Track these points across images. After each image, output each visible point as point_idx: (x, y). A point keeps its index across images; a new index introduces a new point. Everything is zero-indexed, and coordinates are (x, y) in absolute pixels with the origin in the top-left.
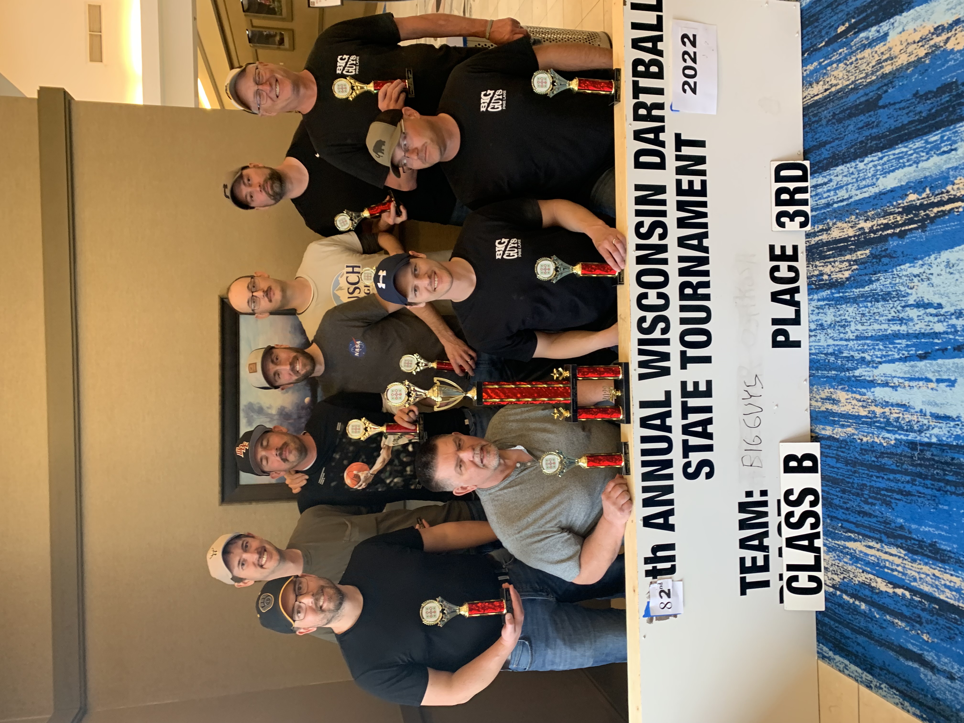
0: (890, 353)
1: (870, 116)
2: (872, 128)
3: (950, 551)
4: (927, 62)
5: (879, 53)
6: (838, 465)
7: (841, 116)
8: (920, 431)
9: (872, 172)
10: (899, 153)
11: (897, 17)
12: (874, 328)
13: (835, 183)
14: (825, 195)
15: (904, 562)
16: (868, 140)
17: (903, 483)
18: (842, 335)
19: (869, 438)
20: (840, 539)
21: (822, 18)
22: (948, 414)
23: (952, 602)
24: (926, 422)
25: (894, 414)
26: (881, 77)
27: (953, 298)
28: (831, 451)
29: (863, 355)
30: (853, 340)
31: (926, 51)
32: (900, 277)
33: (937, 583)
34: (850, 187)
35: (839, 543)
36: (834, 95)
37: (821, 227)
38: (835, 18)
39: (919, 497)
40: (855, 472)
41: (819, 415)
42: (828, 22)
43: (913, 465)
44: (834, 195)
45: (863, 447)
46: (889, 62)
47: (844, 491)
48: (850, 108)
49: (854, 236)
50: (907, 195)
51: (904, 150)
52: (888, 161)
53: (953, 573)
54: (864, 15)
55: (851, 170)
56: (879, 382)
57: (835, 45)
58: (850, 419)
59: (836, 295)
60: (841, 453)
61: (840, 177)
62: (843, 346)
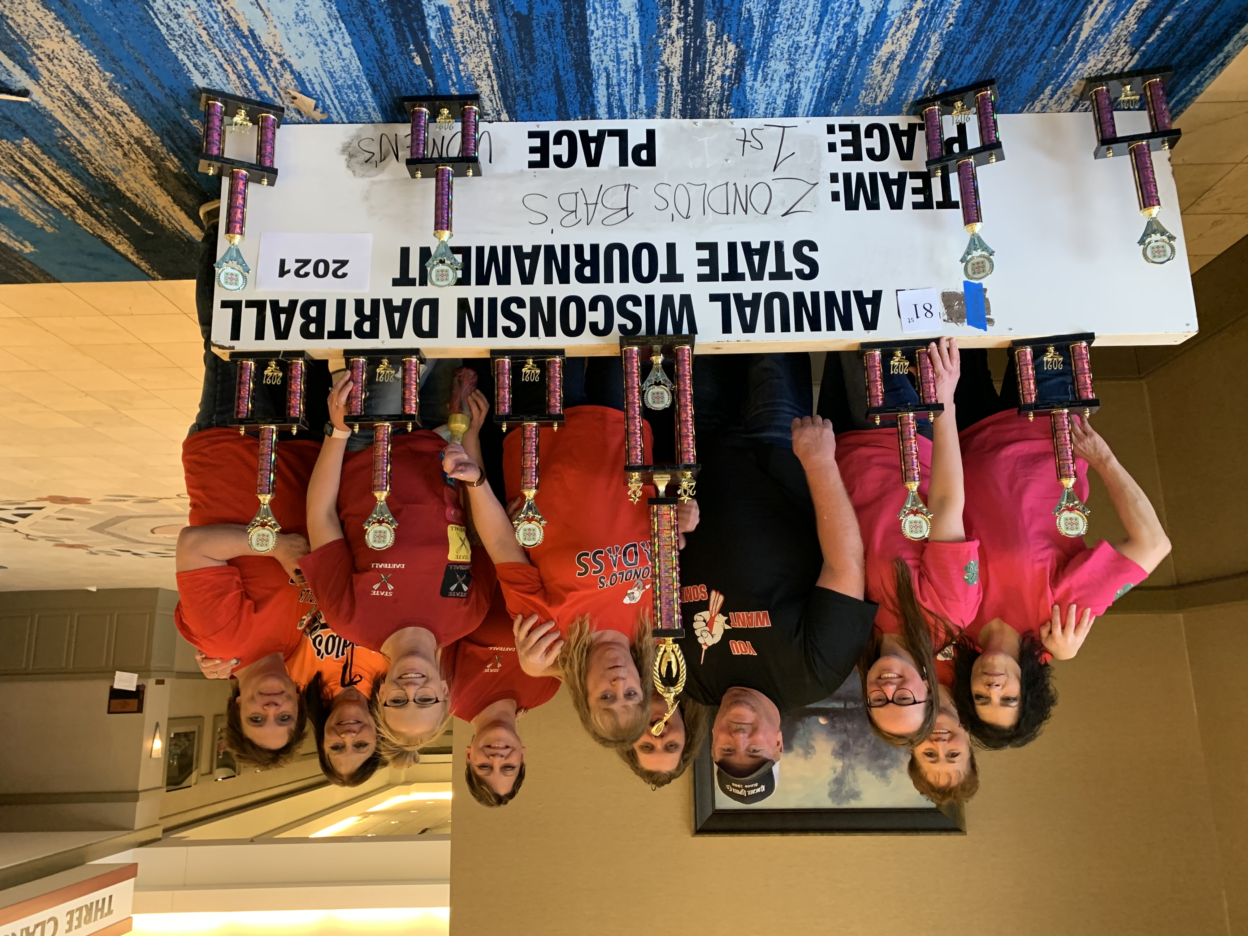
1: (538, 24)
2: (553, 21)
5: (461, 16)
6: (975, 51)
7: (527, 58)
9: (610, 20)
12: (811, 14)
13: (611, 64)
14: (623, 74)
16: (567, 26)
18: (808, 51)
19: (951, 16)
20: (1073, 48)
21: (397, 83)
26: (493, 13)
28: (955, 61)
29: (841, 25)
30: (818, 38)
34: (620, 46)
35: (1077, 48)
36: (499, 68)
37: (662, 79)
38: (401, 68)
40: (990, 31)
41: (903, 76)
42: (404, 77)
44: (626, 64)
45: (961, 23)
47: (1011, 45)
48: (521, 47)
49: (685, 39)
54: (408, 34)
55: (600, 44)
56: (881, 6)
57: (436, 68)
58: (919, 39)
59: (754, 59)
60: (961, 49)
61: (604, 58)
62: (822, 50)
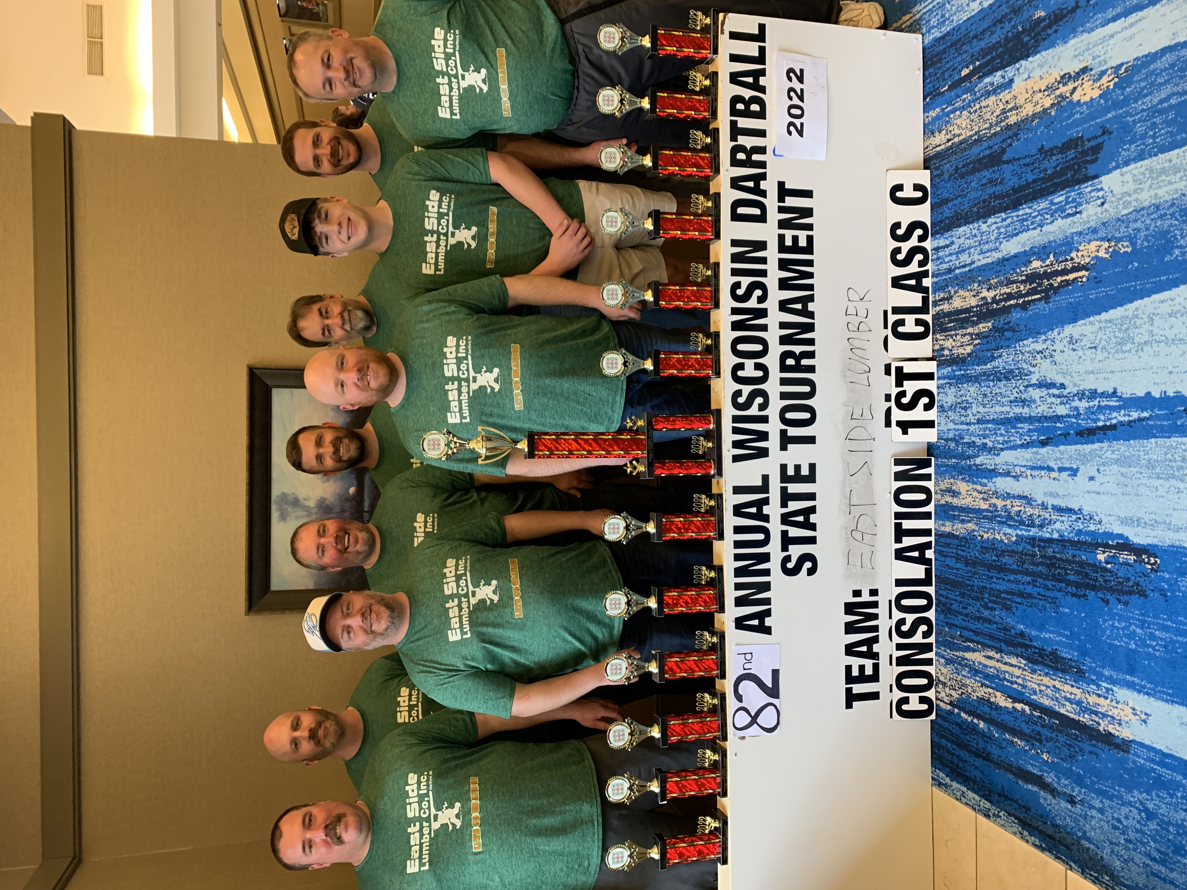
0: (1012, 438)
1: (994, 172)
2: (996, 185)
3: (1070, 659)
4: (1053, 113)
5: (1004, 101)
6: (959, 566)
7: (963, 170)
8: (1041, 526)
9: (995, 235)
10: (1023, 215)
11: (1023, 62)
12: (997, 411)
13: (957, 246)
14: (947, 259)
15: (1024, 673)
16: (991, 198)
17: (1023, 584)
18: (963, 418)
19: (990, 534)
20: (959, 649)
21: (945, 58)
22: (1070, 507)
23: (1072, 716)
24: (1047, 516)
25: (1016, 507)
26: (1006, 129)
27: (1076, 379)
28: (950, 550)
29: (984, 441)
30: (974, 424)
31: (1052, 102)
32: (1023, 354)
33: (1057, 695)
34: (972, 250)
35: (957, 654)
36: (957, 146)
37: (942, 295)
38: (959, 59)
39: (1040, 599)
40: (975, 573)
41: (938, 509)
42: (951, 63)
43: (1034, 564)
44: (956, 260)
45: (983, 545)
46: (1014, 112)
47: (963, 595)
48: (974, 162)
49: (977, 306)
50: (1030, 262)
51: (1028, 211)
52: (1012, 223)
53: (1074, 684)
54: (989, 57)
55: (974, 232)
56: (1001, 471)
57: (959, 90)
58: (970, 513)
59: (957, 373)
60: (960, 552)
61: (962, 239)
62: (963, 430)
